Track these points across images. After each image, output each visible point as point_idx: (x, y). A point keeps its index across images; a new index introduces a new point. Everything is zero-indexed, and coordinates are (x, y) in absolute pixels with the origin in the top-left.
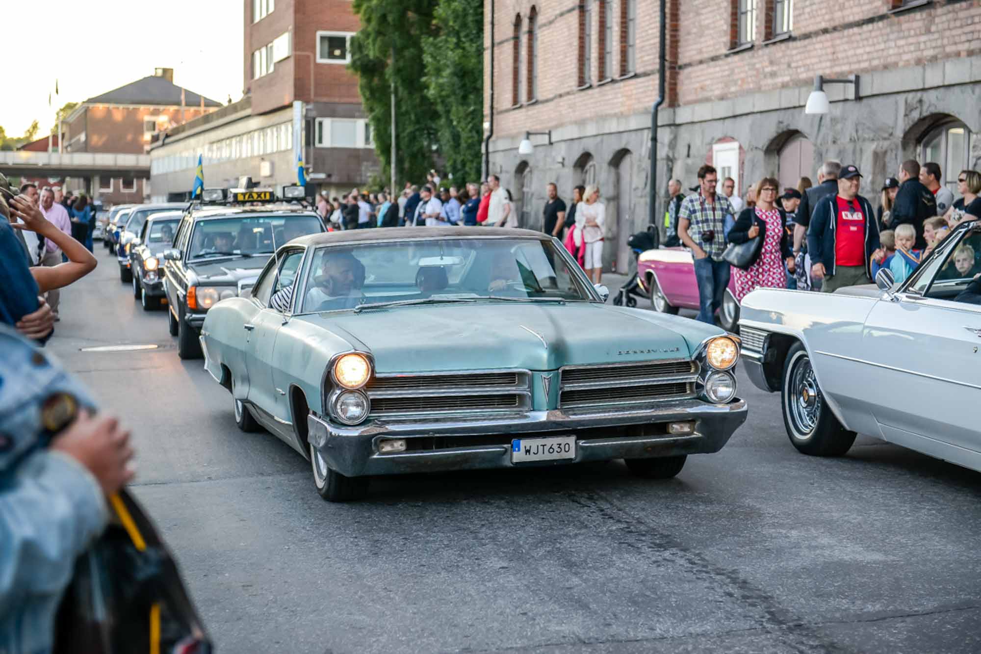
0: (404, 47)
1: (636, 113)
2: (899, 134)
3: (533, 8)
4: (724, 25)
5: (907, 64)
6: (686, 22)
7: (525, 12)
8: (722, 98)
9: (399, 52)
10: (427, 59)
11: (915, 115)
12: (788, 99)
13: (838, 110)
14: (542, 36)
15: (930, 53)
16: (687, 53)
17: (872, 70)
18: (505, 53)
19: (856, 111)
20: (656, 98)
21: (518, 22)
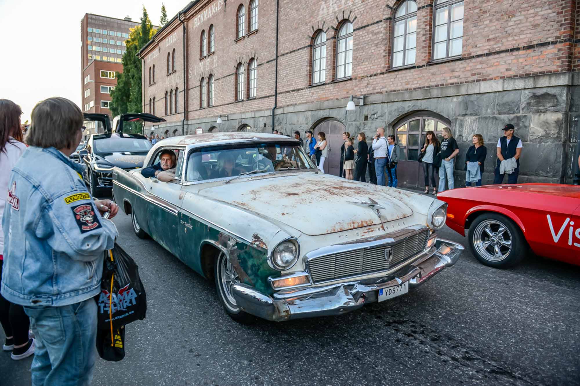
0: (123, 105)
1: (179, 122)
2: (237, 128)
3: (154, 97)
4: (198, 103)
5: (238, 113)
6: (190, 102)
7: (152, 98)
8: (198, 119)
9: (121, 106)
10: (129, 108)
11: (240, 124)
12: (213, 120)
13: (224, 122)
14: (157, 104)
15: (243, 111)
16: (190, 109)
17: (231, 114)
18: (148, 107)
19: (227, 123)
20: (183, 118)
21: (151, 100)
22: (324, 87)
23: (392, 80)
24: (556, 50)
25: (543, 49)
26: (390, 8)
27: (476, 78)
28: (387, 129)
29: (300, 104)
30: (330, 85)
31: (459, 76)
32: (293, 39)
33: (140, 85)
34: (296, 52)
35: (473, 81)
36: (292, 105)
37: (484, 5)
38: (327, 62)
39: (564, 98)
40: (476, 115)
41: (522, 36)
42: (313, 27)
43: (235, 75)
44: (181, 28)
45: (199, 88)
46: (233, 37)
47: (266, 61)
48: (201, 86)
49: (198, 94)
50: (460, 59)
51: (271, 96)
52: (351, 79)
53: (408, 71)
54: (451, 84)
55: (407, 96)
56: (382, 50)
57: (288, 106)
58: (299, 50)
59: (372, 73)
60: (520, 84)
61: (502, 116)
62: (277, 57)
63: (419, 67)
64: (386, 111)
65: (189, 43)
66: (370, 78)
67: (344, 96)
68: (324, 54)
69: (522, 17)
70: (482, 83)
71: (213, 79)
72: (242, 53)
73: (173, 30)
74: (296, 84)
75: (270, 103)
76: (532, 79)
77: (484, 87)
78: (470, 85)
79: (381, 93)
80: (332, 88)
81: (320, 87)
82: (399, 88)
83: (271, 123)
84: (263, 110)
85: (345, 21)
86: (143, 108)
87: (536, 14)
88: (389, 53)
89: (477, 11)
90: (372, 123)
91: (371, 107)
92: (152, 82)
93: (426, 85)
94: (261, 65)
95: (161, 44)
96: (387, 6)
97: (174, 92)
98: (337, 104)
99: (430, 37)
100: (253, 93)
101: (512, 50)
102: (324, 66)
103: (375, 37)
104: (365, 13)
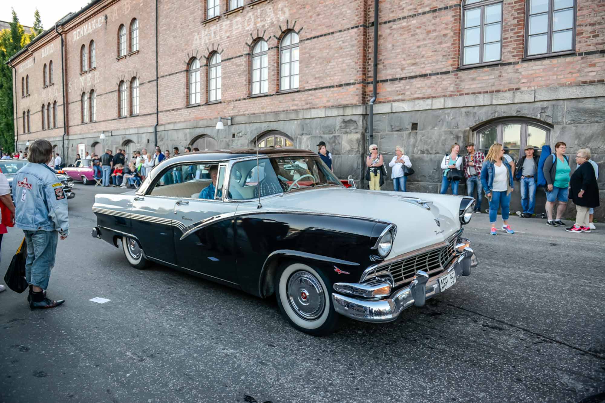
1: (59, 137)
2: (121, 143)
3: (28, 110)
4: (80, 118)
5: (122, 129)
6: (70, 116)
7: (26, 111)
8: (80, 134)
11: (124, 140)
12: (96, 135)
13: (107, 138)
14: (32, 117)
15: (126, 127)
16: (71, 123)
17: (115, 130)
18: (21, 121)
19: (111, 138)
20: (63, 133)
21: (24, 113)
22: (199, 108)
23: (252, 105)
24: (355, 89)
25: (348, 87)
26: (248, 45)
27: (308, 106)
28: (250, 145)
29: (179, 122)
30: (204, 107)
31: (298, 104)
32: (171, 63)
33: (10, 96)
34: (174, 75)
35: (307, 109)
36: (172, 123)
37: (312, 52)
38: (201, 86)
39: (361, 123)
40: (310, 134)
41: (336, 78)
42: (188, 54)
43: (117, 91)
44: (59, 40)
45: (80, 103)
46: (114, 55)
47: (148, 81)
48: (82, 101)
49: (79, 108)
50: (298, 92)
51: (153, 114)
52: (221, 102)
53: (263, 98)
54: (293, 110)
55: (263, 119)
56: (243, 80)
57: (169, 123)
58: (176, 73)
59: (237, 98)
60: (335, 112)
61: (326, 136)
62: (157, 78)
63: (271, 95)
64: (248, 130)
65: (68, 56)
66: (235, 102)
67: (215, 117)
68: (198, 79)
69: (335, 63)
70: (312, 110)
71: (95, 94)
72: (123, 72)
73: (49, 41)
74: (175, 104)
75: (152, 120)
76: (342, 109)
77: (314, 114)
78: (305, 111)
79: (244, 115)
80: (205, 109)
81: (196, 108)
82: (257, 112)
83: (154, 139)
84: (146, 127)
85: (213, 53)
86: (15, 121)
87: (343, 62)
88: (249, 82)
89: (307, 55)
90: (238, 140)
91: (237, 126)
92: (26, 94)
93: (276, 110)
94: (143, 84)
95: (36, 54)
96: (247, 44)
97: (52, 106)
98: (210, 123)
99: (278, 73)
100: (136, 111)
101: (330, 87)
102: (198, 90)
103: (238, 68)
104: (230, 48)
